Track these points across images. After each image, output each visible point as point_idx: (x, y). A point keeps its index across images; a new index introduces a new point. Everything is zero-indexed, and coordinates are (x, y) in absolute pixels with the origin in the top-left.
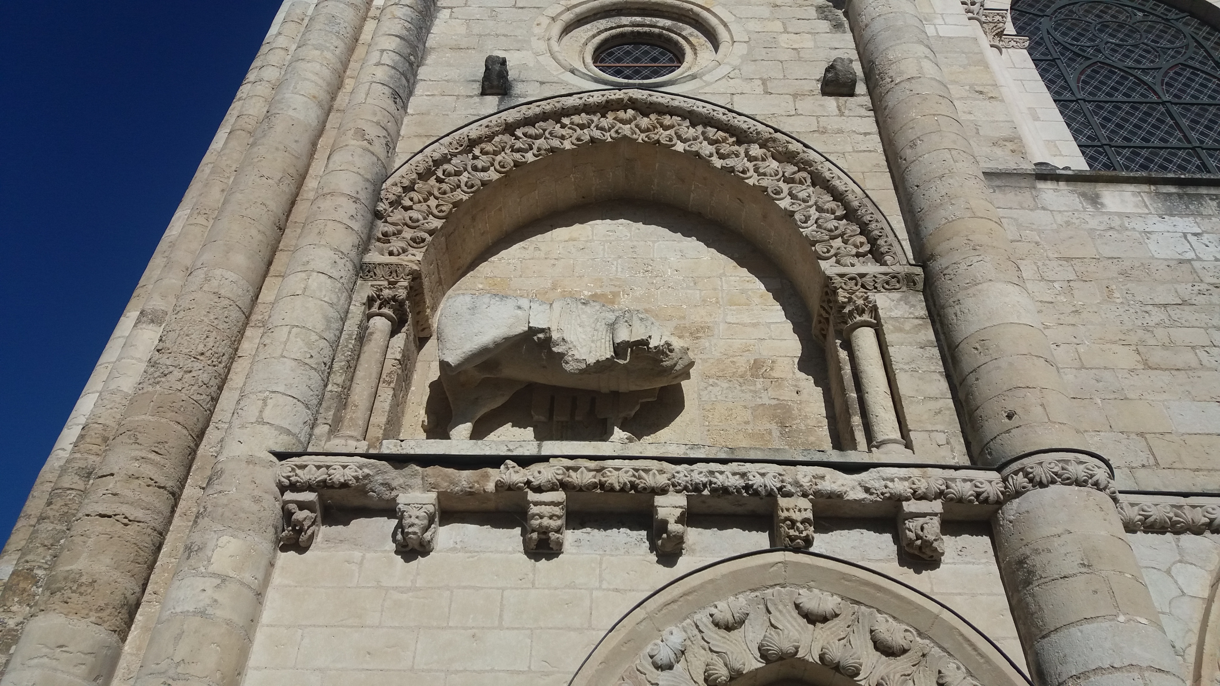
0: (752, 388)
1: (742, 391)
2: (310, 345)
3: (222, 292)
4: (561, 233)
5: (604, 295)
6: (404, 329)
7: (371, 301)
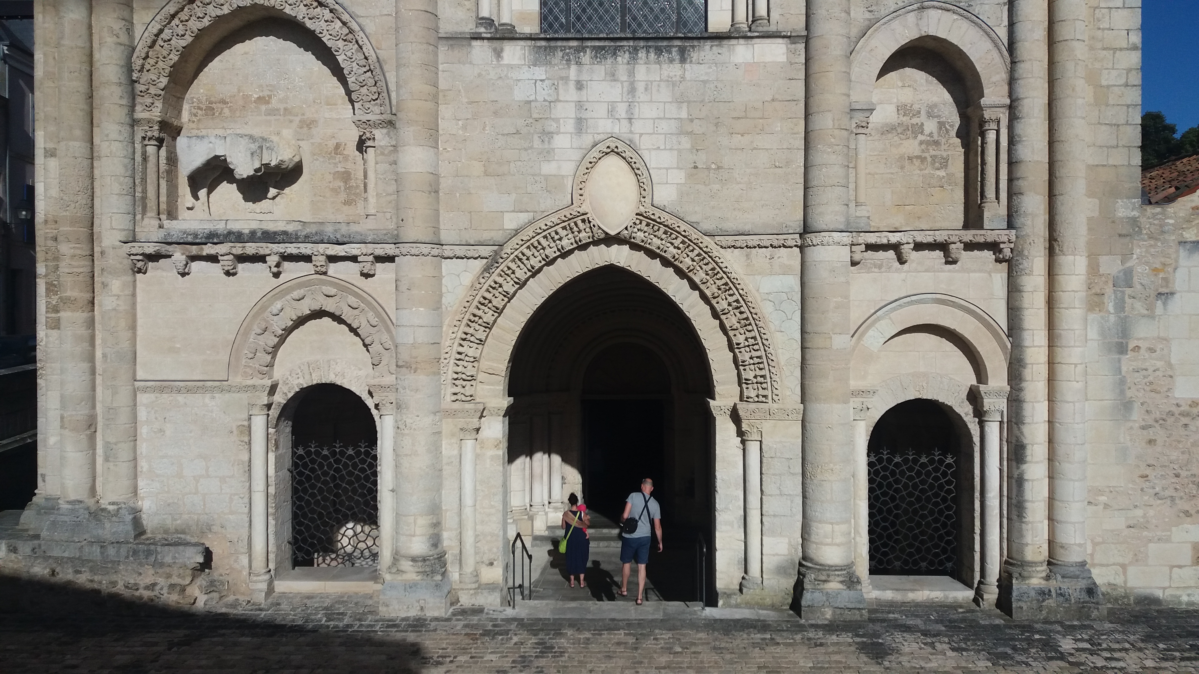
0: (334, 161)
1: (329, 163)
2: (121, 184)
3: (76, 155)
4: (239, 48)
5: (264, 97)
6: (164, 145)
7: (144, 138)
